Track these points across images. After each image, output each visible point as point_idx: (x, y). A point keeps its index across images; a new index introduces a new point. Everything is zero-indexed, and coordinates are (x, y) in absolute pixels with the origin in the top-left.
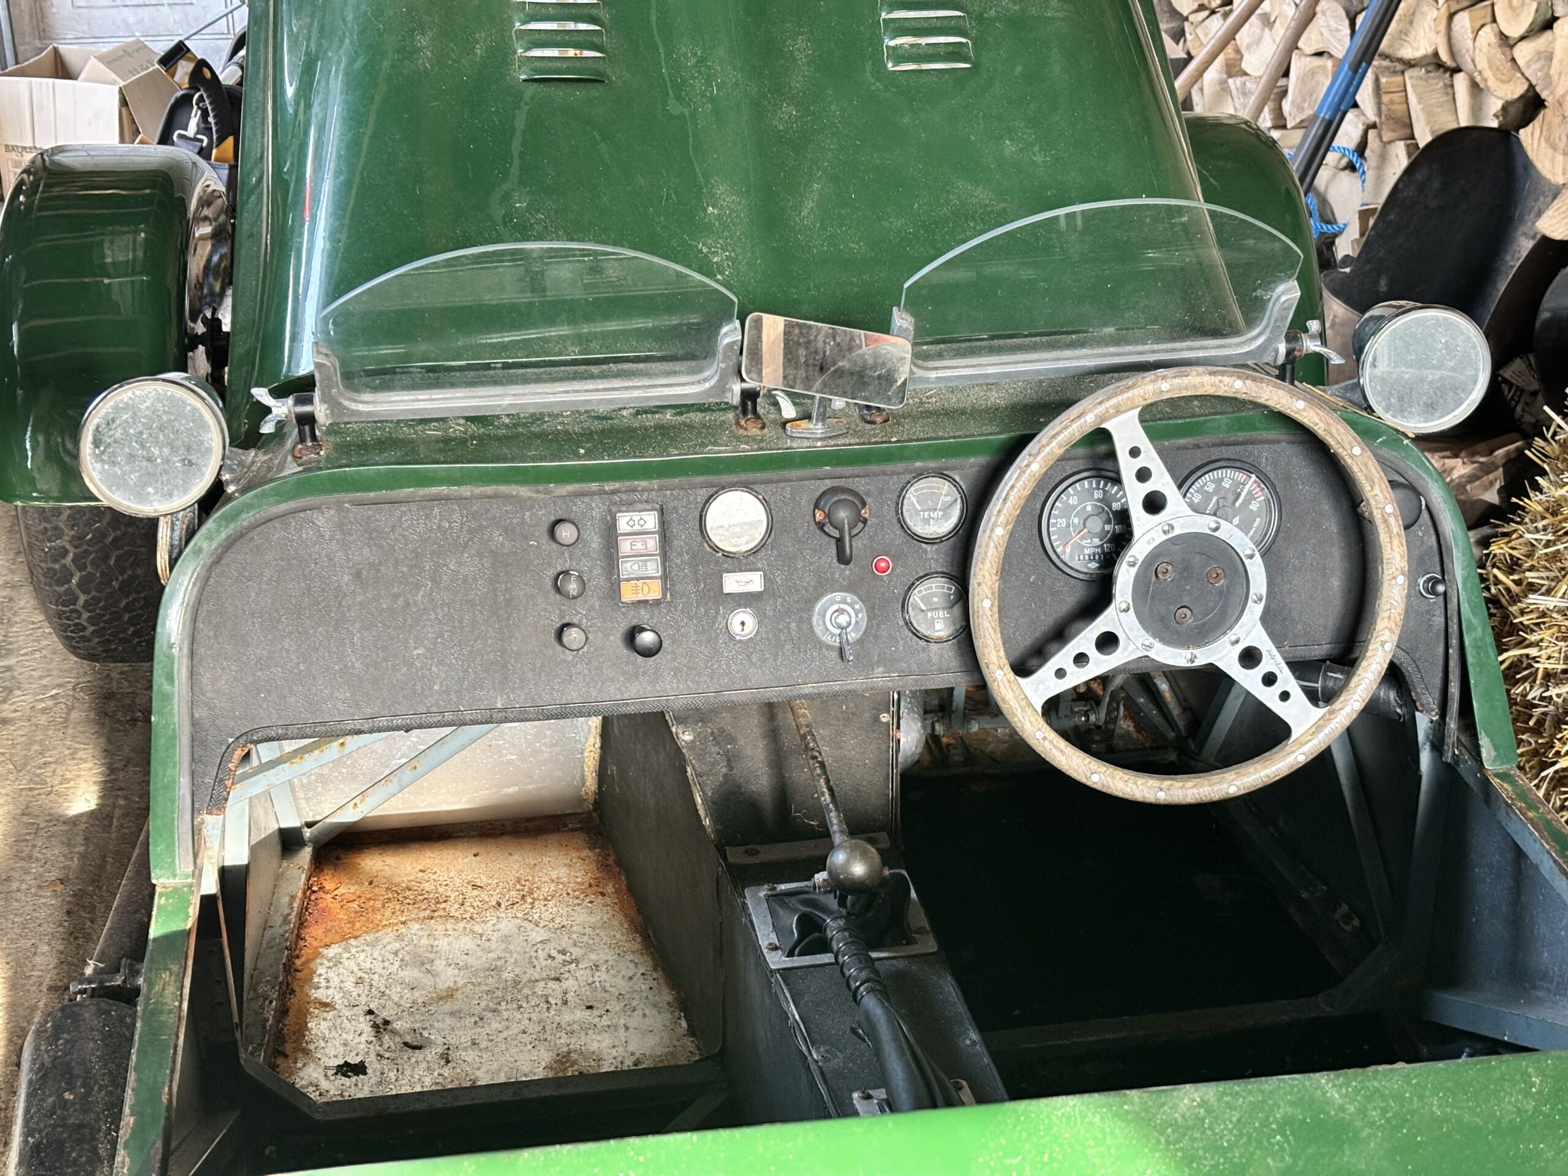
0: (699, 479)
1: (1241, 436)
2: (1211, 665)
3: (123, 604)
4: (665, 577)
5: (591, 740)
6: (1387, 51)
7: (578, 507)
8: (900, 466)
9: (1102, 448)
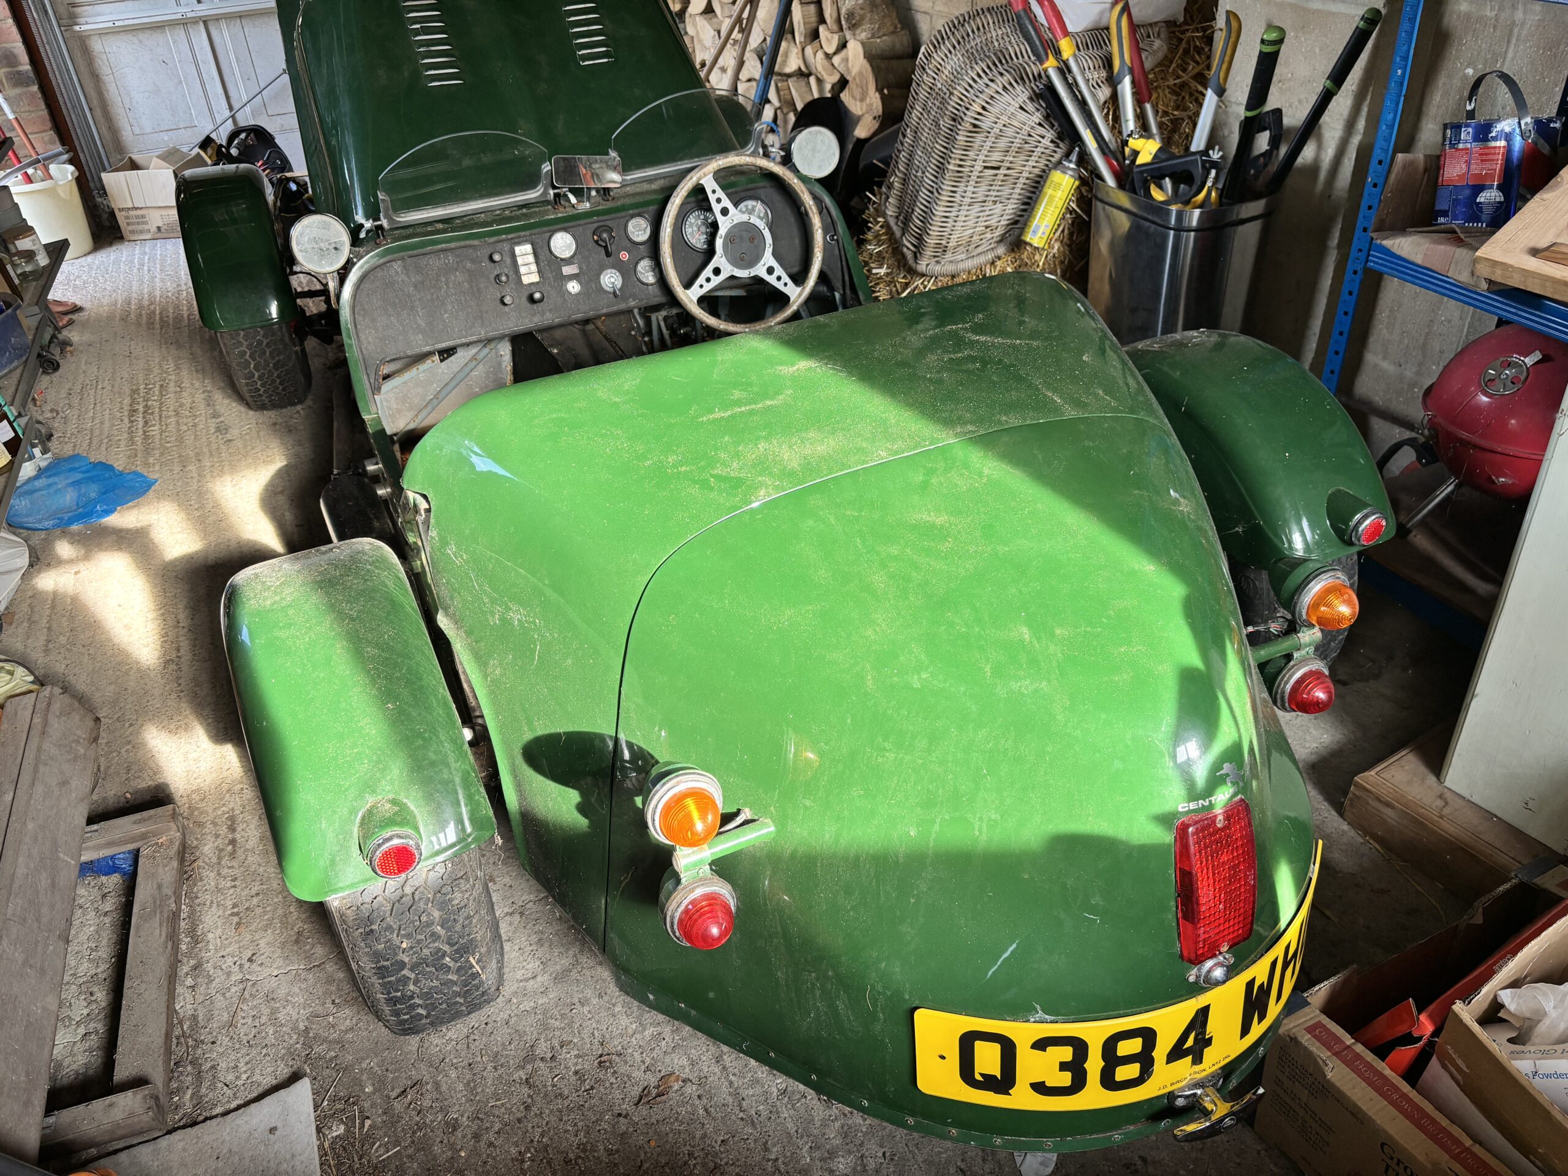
0: (545, 229)
1: (752, 186)
2: (756, 276)
3: (276, 375)
4: (539, 272)
5: (509, 377)
6: (780, 71)
7: (499, 246)
8: (623, 214)
9: (701, 197)
